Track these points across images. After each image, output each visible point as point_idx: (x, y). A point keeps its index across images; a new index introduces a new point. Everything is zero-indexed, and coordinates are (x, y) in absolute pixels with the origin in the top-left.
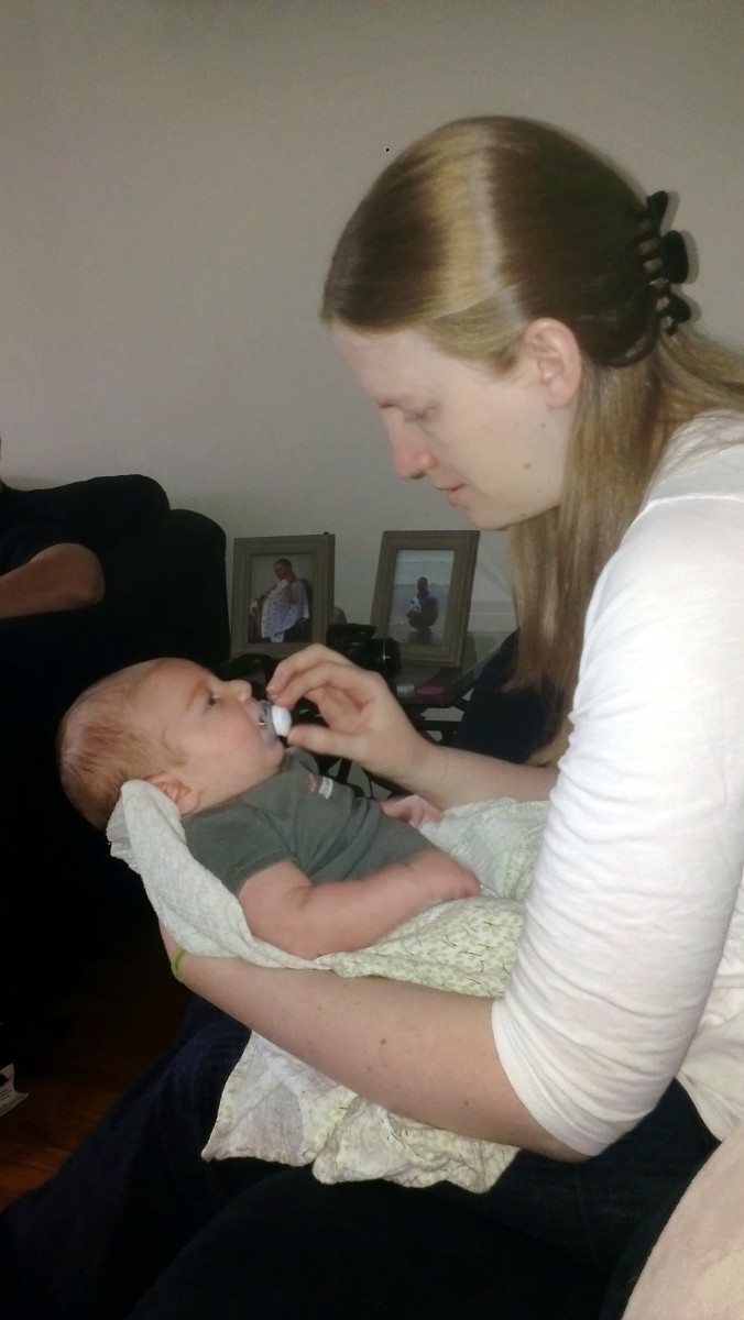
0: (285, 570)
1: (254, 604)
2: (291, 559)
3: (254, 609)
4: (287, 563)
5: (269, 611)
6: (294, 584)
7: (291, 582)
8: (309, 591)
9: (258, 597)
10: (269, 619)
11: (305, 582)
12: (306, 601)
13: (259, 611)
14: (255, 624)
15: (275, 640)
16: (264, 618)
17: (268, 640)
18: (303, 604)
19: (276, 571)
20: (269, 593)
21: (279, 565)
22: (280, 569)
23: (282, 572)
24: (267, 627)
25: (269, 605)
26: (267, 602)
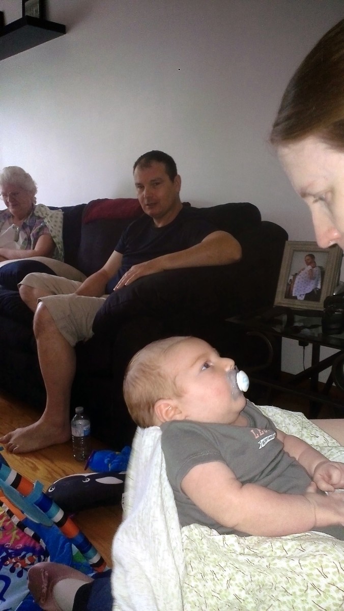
0: (311, 260)
1: (291, 277)
2: (314, 254)
3: (291, 280)
4: (312, 257)
5: (298, 282)
6: (315, 269)
7: (313, 267)
8: (323, 274)
9: (294, 274)
10: (298, 286)
11: (321, 268)
12: (320, 279)
13: (292, 281)
14: (290, 288)
15: (299, 298)
16: (295, 286)
17: (295, 298)
18: (318, 281)
19: (306, 261)
20: (300, 272)
21: (308, 258)
22: (308, 260)
23: (309, 261)
24: (296, 291)
25: (299, 279)
26: (298, 277)
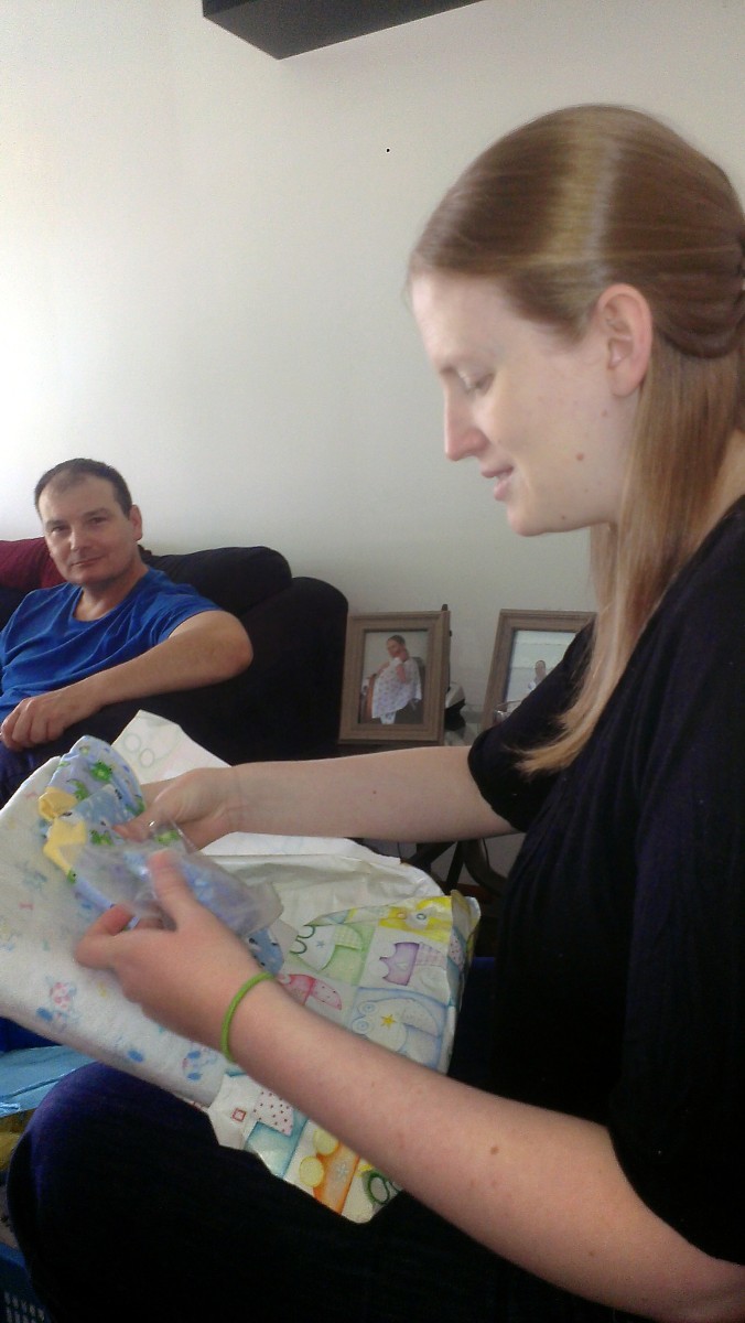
0: (399, 648)
1: (366, 683)
2: (405, 636)
3: (365, 687)
4: (401, 641)
5: (380, 690)
6: (406, 663)
7: (404, 660)
8: (422, 671)
9: (370, 675)
10: (380, 698)
11: (418, 660)
12: (419, 681)
13: (370, 690)
14: (366, 703)
15: (384, 721)
16: (375, 698)
17: (378, 720)
18: (415, 685)
19: (389, 649)
20: (380, 671)
21: (393, 643)
22: (393, 647)
23: (395, 649)
24: (377, 707)
25: (381, 684)
26: (378, 681)
